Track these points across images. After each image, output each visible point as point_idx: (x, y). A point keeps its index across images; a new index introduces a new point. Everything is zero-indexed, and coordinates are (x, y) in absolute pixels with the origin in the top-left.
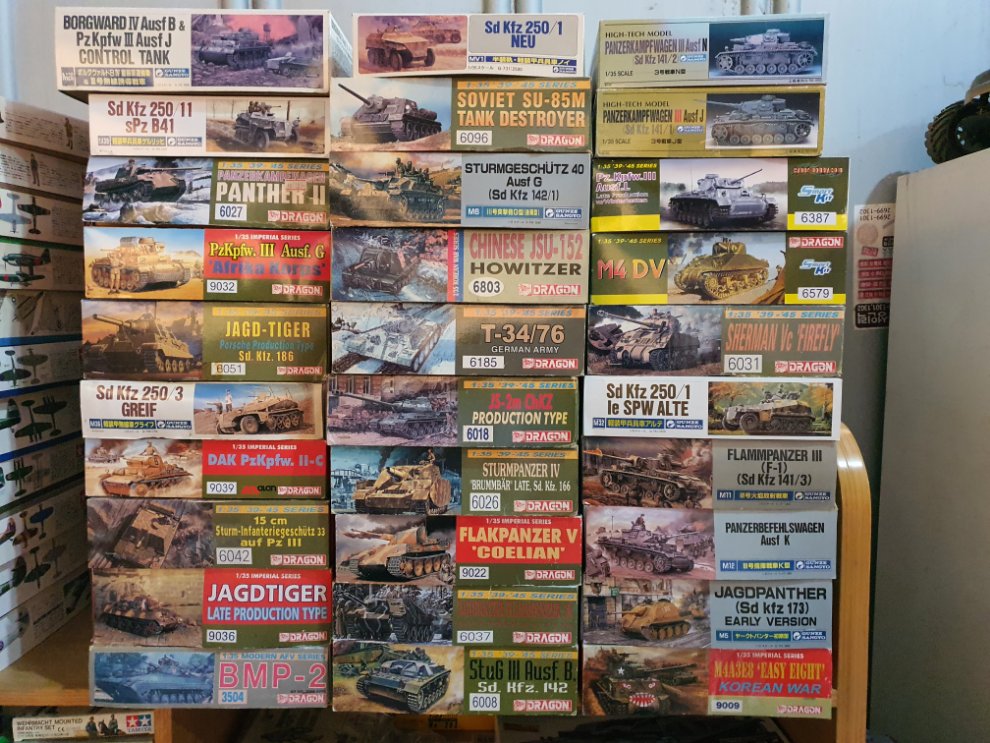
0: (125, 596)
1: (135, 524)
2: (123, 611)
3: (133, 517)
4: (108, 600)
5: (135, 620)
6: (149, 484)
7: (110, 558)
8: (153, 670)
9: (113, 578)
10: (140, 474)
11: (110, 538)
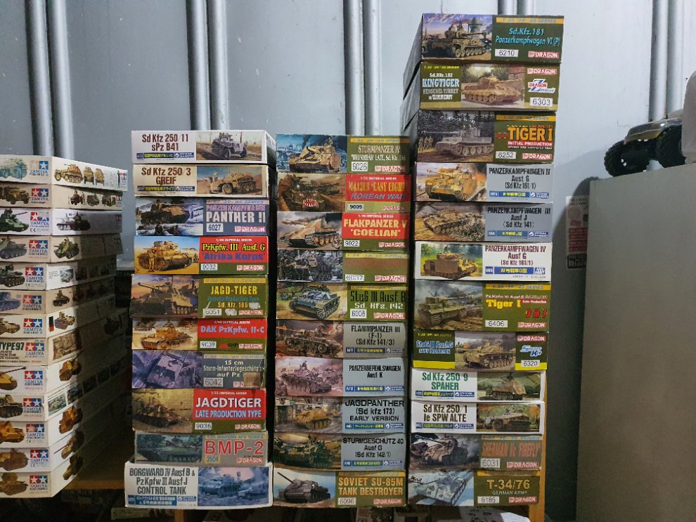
0: (149, 405)
1: (159, 364)
2: (148, 413)
3: (158, 359)
4: (139, 407)
5: (154, 418)
6: (168, 343)
7: (145, 381)
8: (169, 444)
9: (143, 394)
10: (163, 337)
11: (145, 372)
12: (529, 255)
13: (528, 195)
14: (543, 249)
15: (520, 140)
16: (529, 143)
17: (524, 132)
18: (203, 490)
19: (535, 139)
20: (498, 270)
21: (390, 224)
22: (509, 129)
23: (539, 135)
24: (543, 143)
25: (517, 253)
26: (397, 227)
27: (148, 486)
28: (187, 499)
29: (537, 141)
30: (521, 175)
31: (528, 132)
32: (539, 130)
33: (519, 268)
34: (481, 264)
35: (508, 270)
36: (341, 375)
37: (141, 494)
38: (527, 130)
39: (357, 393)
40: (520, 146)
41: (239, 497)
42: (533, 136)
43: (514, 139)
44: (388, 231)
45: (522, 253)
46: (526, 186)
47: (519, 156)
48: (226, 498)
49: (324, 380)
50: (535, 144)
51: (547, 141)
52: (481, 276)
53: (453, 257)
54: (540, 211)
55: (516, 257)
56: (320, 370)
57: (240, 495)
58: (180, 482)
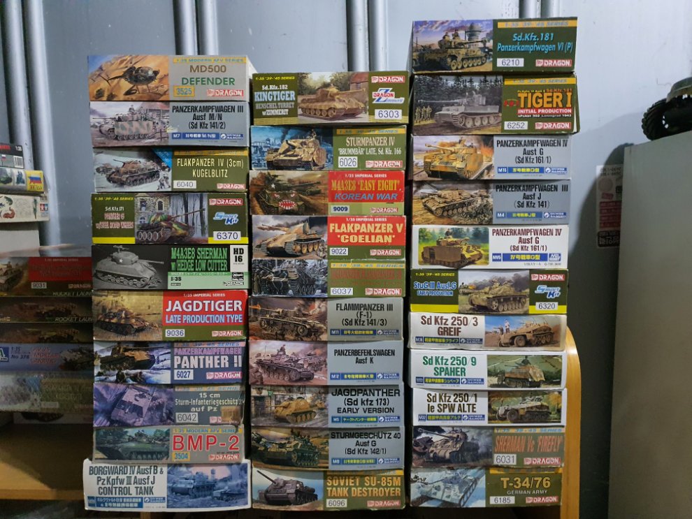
8: (132, 440)
12: (543, 240)
13: (542, 170)
14: (559, 232)
15: (532, 107)
16: (543, 111)
17: (537, 97)
18: (172, 490)
19: (550, 105)
20: (507, 257)
22: (519, 95)
23: (555, 100)
24: (561, 110)
25: (529, 236)
27: (110, 486)
28: (155, 500)
29: (552, 108)
30: (533, 148)
31: (543, 98)
32: (555, 94)
33: (531, 254)
34: (487, 251)
35: (518, 257)
38: (541, 96)
40: (532, 114)
41: (213, 498)
42: (548, 102)
43: (525, 107)
44: (381, 236)
45: (534, 237)
46: (539, 160)
47: (531, 126)
48: (199, 499)
49: (305, 367)
50: (550, 111)
51: (564, 107)
52: (488, 264)
53: (456, 243)
54: (556, 188)
55: (529, 241)
57: (214, 495)
58: (146, 481)
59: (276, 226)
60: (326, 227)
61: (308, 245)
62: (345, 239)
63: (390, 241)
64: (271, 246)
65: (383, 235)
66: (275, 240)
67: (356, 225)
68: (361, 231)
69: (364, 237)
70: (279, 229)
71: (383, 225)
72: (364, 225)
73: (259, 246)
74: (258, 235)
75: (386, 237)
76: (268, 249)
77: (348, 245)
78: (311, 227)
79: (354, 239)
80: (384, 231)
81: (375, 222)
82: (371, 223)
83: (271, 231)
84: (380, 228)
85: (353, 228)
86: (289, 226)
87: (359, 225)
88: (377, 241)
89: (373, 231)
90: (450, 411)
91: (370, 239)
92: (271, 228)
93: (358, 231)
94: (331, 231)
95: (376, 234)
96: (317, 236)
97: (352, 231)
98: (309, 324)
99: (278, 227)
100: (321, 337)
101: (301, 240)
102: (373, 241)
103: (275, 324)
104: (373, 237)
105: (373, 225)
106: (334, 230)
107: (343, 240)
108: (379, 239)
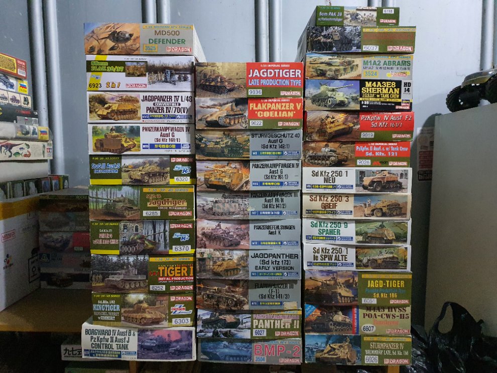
18: (141, 347)
21: (287, 107)
26: (293, 109)
27: (99, 343)
28: (129, 353)
36: (248, 233)
37: (95, 349)
39: (260, 246)
41: (169, 353)
44: (286, 112)
48: (159, 354)
49: (234, 237)
56: (231, 229)
57: (170, 351)
58: (124, 340)
59: (212, 105)
60: (247, 106)
61: (234, 119)
62: (260, 114)
63: (292, 116)
64: (209, 119)
65: (287, 111)
66: (211, 115)
67: (268, 104)
68: (272, 109)
69: (274, 113)
70: (214, 108)
71: (288, 104)
72: (274, 104)
73: (201, 120)
74: (200, 112)
75: (289, 112)
76: (207, 122)
77: (263, 119)
78: (236, 105)
79: (266, 114)
80: (287, 109)
81: (281, 102)
82: (279, 103)
83: (209, 109)
84: (285, 107)
85: (266, 106)
86: (221, 105)
87: (270, 104)
88: (283, 116)
89: (280, 109)
90: (329, 260)
91: (278, 114)
92: (208, 107)
93: (270, 108)
94: (251, 109)
95: (282, 111)
96: (241, 112)
97: (266, 109)
98: (236, 298)
99: (214, 106)
100: (244, 307)
101: (230, 115)
102: (280, 116)
103: (212, 297)
104: (280, 112)
105: (280, 104)
106: (252, 108)
107: (259, 115)
108: (284, 114)
